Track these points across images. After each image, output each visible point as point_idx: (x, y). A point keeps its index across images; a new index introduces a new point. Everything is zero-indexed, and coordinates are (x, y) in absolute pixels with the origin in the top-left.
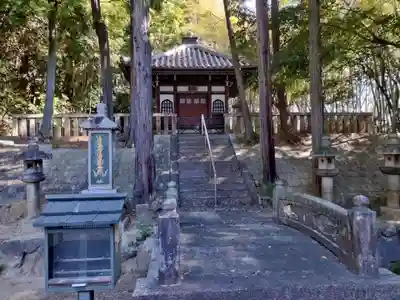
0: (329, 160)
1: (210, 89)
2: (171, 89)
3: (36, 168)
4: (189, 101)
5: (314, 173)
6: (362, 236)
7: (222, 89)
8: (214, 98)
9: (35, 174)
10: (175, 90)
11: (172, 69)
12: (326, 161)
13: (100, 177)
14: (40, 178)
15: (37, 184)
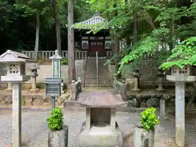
1: (104, 38)
2: (87, 38)
4: (95, 44)
8: (106, 42)
10: (89, 38)
13: (56, 75)
14: (36, 75)
15: (35, 77)
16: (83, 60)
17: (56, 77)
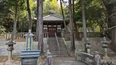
0: (89, 44)
1: (57, 26)
2: (46, 26)
3: (12, 47)
4: (51, 29)
5: (85, 48)
6: (97, 61)
7: (60, 26)
8: (58, 28)
9: (11, 48)
10: (48, 26)
11: (47, 21)
12: (88, 44)
13: (29, 49)
14: (12, 49)
15: (11, 51)
16: (46, 38)
17: (29, 50)
